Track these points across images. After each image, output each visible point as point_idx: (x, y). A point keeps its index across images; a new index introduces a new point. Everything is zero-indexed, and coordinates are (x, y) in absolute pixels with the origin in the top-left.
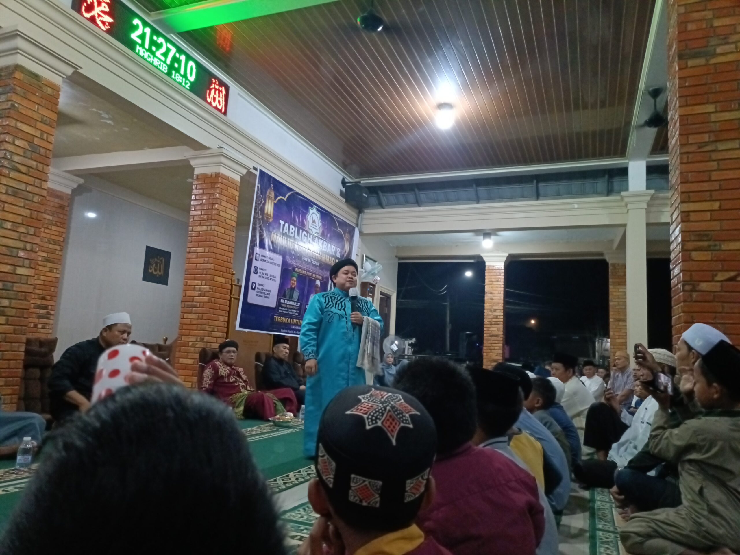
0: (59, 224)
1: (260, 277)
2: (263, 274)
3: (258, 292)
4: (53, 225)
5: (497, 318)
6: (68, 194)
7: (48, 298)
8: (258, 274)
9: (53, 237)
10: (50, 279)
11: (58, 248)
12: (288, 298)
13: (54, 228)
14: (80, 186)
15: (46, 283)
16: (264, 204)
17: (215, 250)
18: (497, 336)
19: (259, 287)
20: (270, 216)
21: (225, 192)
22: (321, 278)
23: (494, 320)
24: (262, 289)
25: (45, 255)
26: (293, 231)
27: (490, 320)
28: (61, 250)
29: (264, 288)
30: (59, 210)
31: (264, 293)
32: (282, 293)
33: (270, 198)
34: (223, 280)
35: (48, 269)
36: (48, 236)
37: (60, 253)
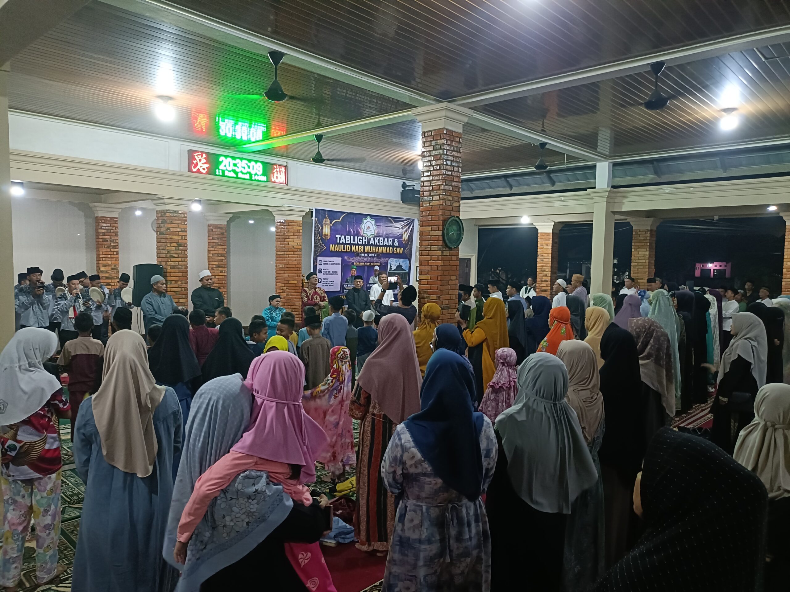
0: (222, 244)
1: (324, 274)
2: (326, 272)
3: (323, 284)
4: (219, 245)
5: (546, 276)
6: (225, 225)
7: (222, 287)
8: (323, 273)
9: (220, 252)
10: (221, 277)
11: (223, 258)
12: (350, 282)
13: (220, 247)
14: (230, 218)
15: (219, 280)
16: (322, 229)
17: (288, 266)
18: (545, 291)
19: (324, 280)
20: (328, 235)
21: (291, 230)
22: (379, 264)
23: (544, 277)
24: (327, 281)
25: (217, 263)
26: (349, 239)
27: (540, 278)
28: (226, 259)
29: (328, 280)
30: (221, 236)
31: (328, 283)
32: (344, 280)
33: (326, 224)
34: (296, 282)
35: (219, 272)
36: (217, 252)
37: (225, 261)
